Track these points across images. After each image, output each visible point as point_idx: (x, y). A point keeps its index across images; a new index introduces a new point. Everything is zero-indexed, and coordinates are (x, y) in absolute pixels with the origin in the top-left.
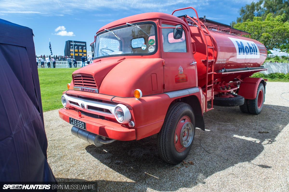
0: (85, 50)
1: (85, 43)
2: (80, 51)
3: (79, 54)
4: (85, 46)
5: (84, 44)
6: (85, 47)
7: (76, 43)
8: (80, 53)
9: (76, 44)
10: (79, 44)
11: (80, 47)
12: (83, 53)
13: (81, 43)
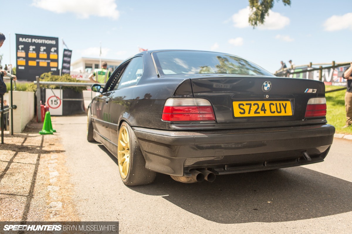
0: (55, 53)
1: (56, 39)
2: (43, 55)
3: (38, 63)
4: (56, 45)
5: (54, 42)
6: (55, 49)
7: (34, 40)
8: (41, 61)
9: (32, 40)
10: (40, 41)
11: (42, 48)
12: (49, 61)
13: (47, 40)
